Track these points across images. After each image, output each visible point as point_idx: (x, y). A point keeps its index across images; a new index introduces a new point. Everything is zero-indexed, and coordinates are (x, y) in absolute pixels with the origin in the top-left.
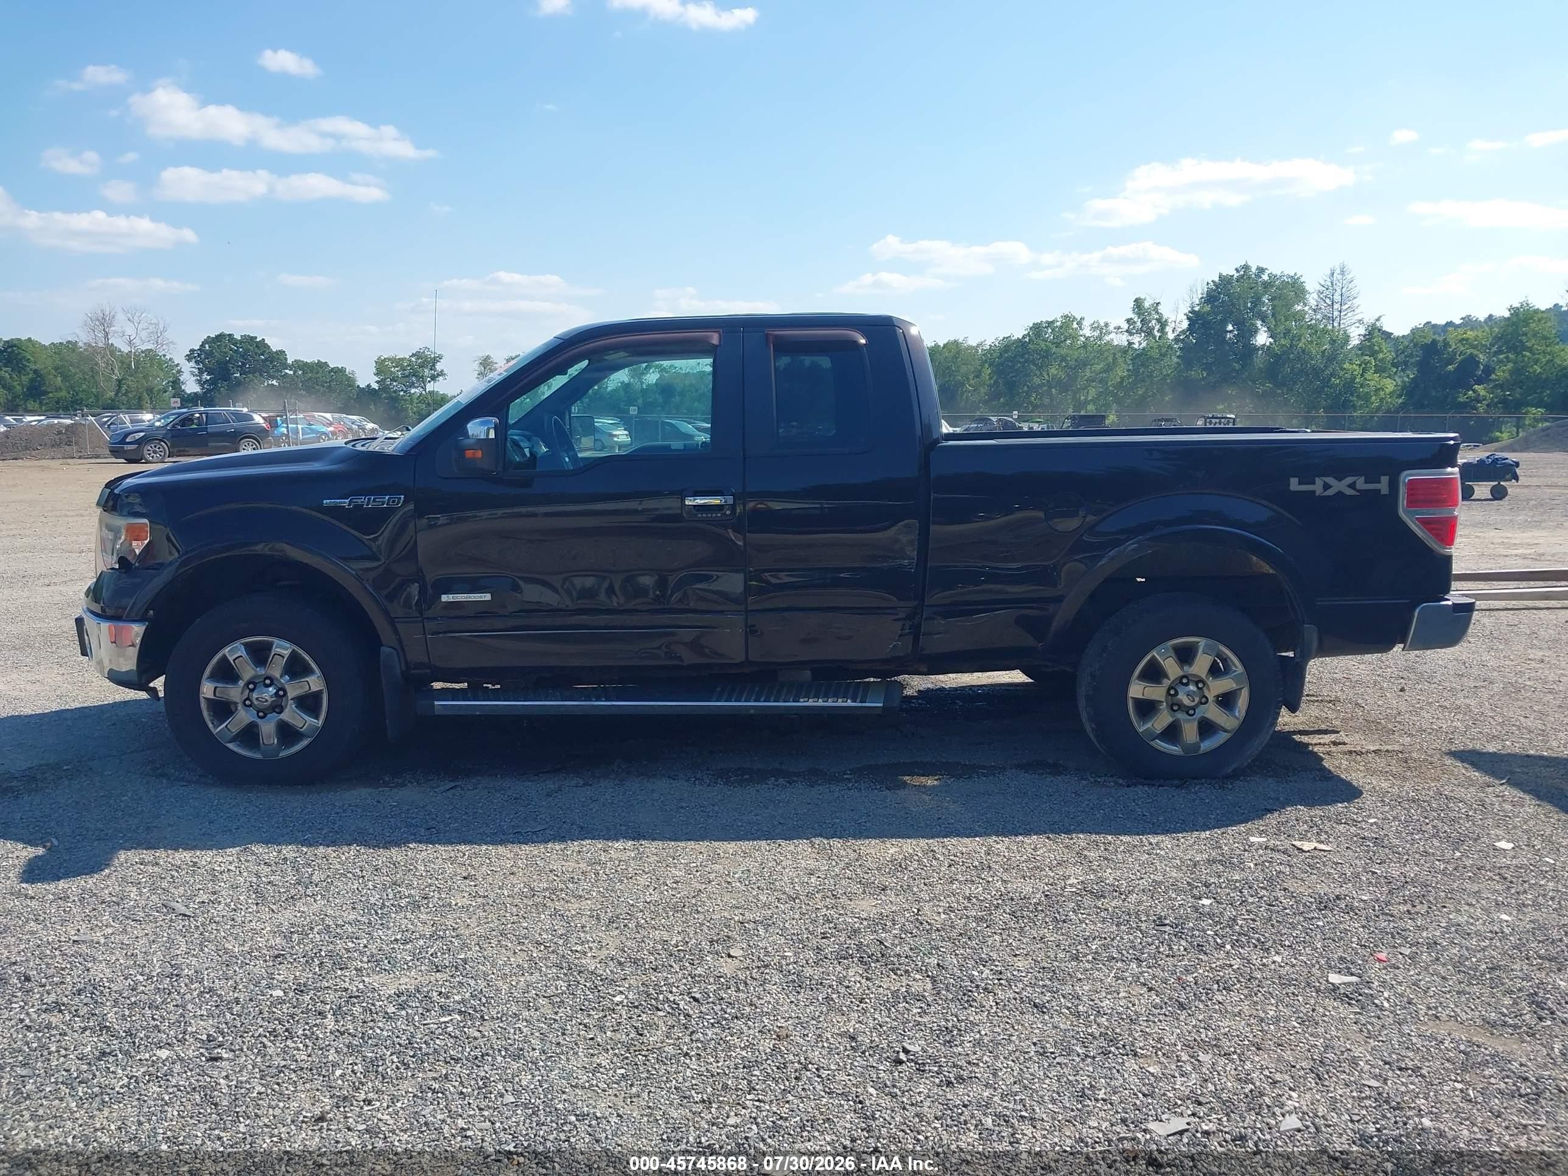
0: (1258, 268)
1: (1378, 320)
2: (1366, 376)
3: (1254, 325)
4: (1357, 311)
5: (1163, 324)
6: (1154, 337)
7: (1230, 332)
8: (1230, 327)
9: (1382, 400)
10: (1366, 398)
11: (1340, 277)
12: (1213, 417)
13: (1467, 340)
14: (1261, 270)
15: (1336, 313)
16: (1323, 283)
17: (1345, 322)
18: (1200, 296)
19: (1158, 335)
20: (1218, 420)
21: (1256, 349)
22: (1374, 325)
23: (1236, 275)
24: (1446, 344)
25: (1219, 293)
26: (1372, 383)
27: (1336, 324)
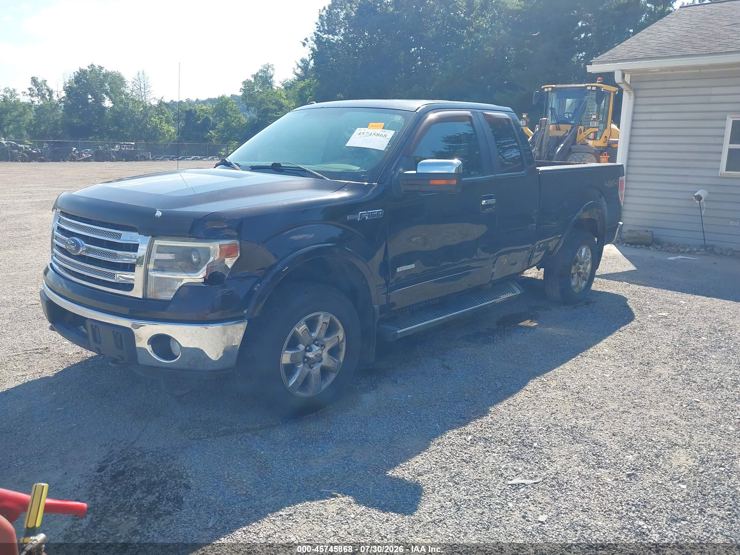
0: (99, 66)
1: (162, 98)
2: (162, 124)
3: (101, 96)
4: (152, 93)
5: (51, 93)
6: (47, 99)
7: (90, 99)
8: (90, 97)
9: (170, 136)
10: (164, 134)
11: (142, 76)
12: (124, 144)
13: (203, 110)
14: (101, 68)
15: (143, 93)
16: (135, 78)
17: (148, 98)
18: (69, 79)
19: (48, 97)
20: (127, 146)
21: (105, 108)
22: (161, 101)
23: (88, 69)
24: (196, 112)
25: (81, 79)
26: (165, 128)
27: (144, 99)
